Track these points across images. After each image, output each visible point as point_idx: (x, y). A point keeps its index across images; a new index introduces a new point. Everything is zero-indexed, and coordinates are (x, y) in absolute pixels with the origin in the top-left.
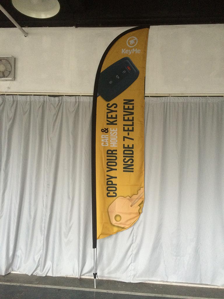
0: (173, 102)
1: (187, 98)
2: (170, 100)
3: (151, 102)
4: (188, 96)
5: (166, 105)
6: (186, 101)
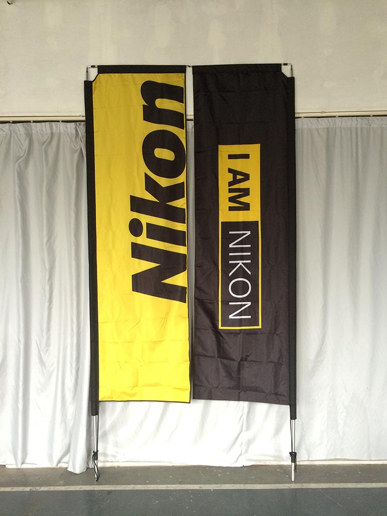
0: (309, 129)
1: (334, 121)
2: (302, 126)
4: (335, 117)
6: (331, 127)
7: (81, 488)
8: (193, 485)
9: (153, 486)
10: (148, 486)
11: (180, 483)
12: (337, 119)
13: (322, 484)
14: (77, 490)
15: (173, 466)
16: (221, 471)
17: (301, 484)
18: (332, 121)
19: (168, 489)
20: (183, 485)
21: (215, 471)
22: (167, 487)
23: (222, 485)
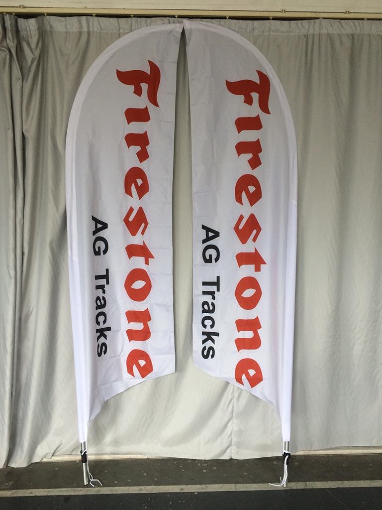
0: (329, 35)
1: (361, 25)
2: (320, 30)
3: (273, 33)
4: (363, 19)
5: (310, 42)
6: (358, 32)
7: (31, 493)
8: (172, 486)
9: (122, 488)
10: (116, 488)
11: (157, 483)
12: (365, 22)
13: (329, 482)
14: (26, 495)
15: (148, 459)
16: (206, 465)
17: (303, 483)
18: (359, 24)
19: (141, 492)
20: (161, 487)
21: (199, 464)
22: (140, 490)
23: (208, 485)
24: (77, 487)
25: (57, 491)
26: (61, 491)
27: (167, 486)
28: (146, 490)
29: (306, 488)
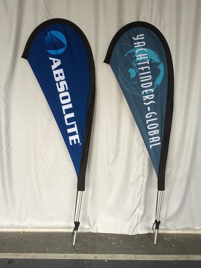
8: (89, 254)
9: (52, 254)
10: (48, 254)
16: (115, 239)
17: (186, 255)
19: (66, 258)
20: (80, 255)
21: (110, 238)
22: (65, 257)
23: (115, 255)
24: (19, 253)
25: (4, 255)
26: (6, 255)
27: (85, 255)
28: (69, 257)
29: (188, 260)
